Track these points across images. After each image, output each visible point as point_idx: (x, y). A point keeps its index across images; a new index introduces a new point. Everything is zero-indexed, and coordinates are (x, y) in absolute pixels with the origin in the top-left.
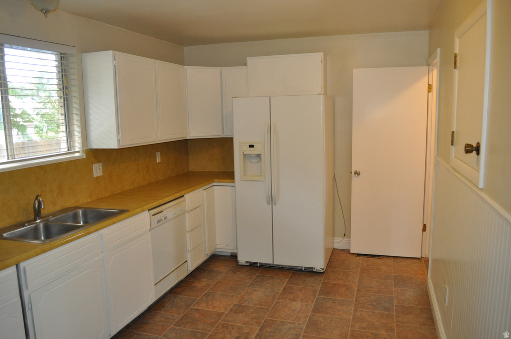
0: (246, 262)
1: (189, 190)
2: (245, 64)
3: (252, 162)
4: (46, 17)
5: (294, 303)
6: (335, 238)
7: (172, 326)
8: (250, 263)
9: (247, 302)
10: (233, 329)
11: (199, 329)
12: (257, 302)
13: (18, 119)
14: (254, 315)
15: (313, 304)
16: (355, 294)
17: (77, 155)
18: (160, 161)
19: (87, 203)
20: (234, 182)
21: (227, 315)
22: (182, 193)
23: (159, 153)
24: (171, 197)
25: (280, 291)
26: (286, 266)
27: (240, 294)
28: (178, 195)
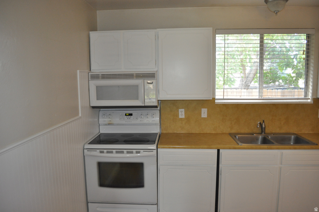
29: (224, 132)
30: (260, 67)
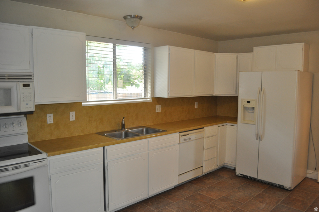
0: (241, 174)
1: (208, 125)
2: (252, 52)
3: (249, 112)
4: (133, 30)
5: (261, 204)
6: (308, 170)
7: (183, 199)
8: (243, 175)
9: (231, 197)
10: (216, 209)
11: (196, 204)
12: (238, 198)
13: (136, 81)
14: (232, 204)
15: (273, 208)
16: (307, 208)
17: (148, 100)
18: (197, 107)
19: (150, 125)
20: (237, 124)
21: (216, 201)
22: (203, 126)
23: (197, 103)
24: (194, 127)
25: (255, 195)
26: (266, 181)
27: (229, 191)
28: (200, 127)
29: (91, 132)
30: (113, 72)
